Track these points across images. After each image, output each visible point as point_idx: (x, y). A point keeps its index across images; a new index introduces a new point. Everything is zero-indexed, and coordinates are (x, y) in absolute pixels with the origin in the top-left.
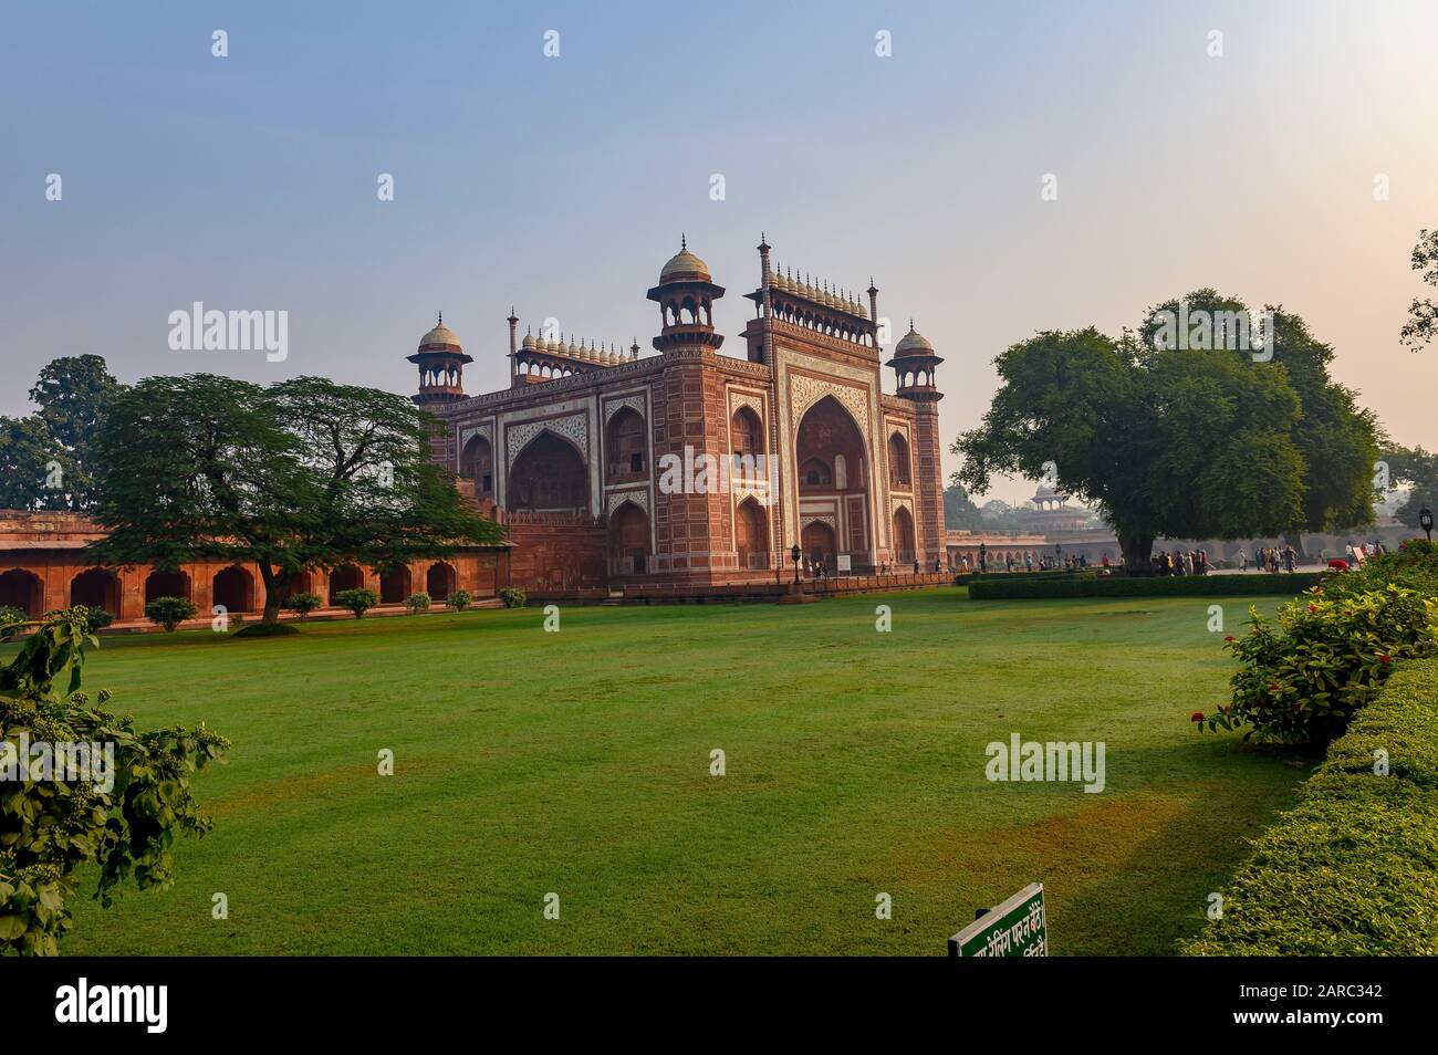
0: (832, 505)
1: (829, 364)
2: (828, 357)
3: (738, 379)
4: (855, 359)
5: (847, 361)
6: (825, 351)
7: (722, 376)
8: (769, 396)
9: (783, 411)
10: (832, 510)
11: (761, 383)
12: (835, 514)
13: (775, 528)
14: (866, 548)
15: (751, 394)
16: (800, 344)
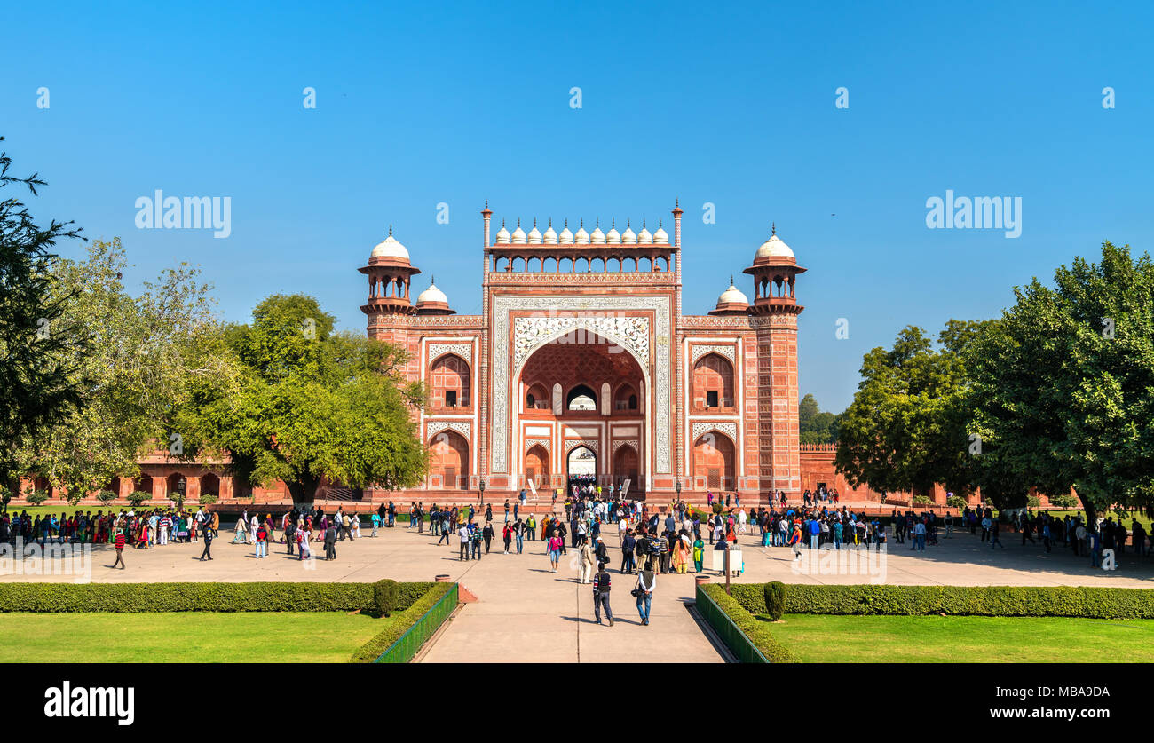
0: (636, 429)
1: (579, 300)
2: (579, 293)
3: (439, 332)
4: (630, 290)
5: (614, 293)
6: (575, 289)
7: (419, 332)
8: (481, 341)
9: (500, 354)
10: (636, 434)
11: (470, 332)
12: (638, 438)
13: (480, 458)
14: (642, 473)
15: (457, 343)
16: (530, 289)
